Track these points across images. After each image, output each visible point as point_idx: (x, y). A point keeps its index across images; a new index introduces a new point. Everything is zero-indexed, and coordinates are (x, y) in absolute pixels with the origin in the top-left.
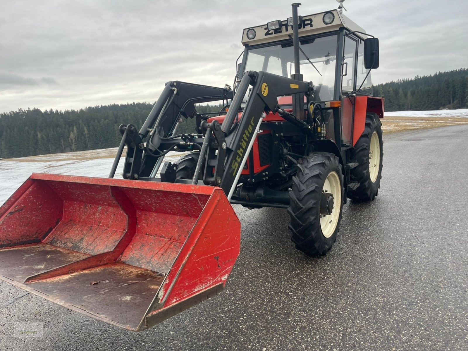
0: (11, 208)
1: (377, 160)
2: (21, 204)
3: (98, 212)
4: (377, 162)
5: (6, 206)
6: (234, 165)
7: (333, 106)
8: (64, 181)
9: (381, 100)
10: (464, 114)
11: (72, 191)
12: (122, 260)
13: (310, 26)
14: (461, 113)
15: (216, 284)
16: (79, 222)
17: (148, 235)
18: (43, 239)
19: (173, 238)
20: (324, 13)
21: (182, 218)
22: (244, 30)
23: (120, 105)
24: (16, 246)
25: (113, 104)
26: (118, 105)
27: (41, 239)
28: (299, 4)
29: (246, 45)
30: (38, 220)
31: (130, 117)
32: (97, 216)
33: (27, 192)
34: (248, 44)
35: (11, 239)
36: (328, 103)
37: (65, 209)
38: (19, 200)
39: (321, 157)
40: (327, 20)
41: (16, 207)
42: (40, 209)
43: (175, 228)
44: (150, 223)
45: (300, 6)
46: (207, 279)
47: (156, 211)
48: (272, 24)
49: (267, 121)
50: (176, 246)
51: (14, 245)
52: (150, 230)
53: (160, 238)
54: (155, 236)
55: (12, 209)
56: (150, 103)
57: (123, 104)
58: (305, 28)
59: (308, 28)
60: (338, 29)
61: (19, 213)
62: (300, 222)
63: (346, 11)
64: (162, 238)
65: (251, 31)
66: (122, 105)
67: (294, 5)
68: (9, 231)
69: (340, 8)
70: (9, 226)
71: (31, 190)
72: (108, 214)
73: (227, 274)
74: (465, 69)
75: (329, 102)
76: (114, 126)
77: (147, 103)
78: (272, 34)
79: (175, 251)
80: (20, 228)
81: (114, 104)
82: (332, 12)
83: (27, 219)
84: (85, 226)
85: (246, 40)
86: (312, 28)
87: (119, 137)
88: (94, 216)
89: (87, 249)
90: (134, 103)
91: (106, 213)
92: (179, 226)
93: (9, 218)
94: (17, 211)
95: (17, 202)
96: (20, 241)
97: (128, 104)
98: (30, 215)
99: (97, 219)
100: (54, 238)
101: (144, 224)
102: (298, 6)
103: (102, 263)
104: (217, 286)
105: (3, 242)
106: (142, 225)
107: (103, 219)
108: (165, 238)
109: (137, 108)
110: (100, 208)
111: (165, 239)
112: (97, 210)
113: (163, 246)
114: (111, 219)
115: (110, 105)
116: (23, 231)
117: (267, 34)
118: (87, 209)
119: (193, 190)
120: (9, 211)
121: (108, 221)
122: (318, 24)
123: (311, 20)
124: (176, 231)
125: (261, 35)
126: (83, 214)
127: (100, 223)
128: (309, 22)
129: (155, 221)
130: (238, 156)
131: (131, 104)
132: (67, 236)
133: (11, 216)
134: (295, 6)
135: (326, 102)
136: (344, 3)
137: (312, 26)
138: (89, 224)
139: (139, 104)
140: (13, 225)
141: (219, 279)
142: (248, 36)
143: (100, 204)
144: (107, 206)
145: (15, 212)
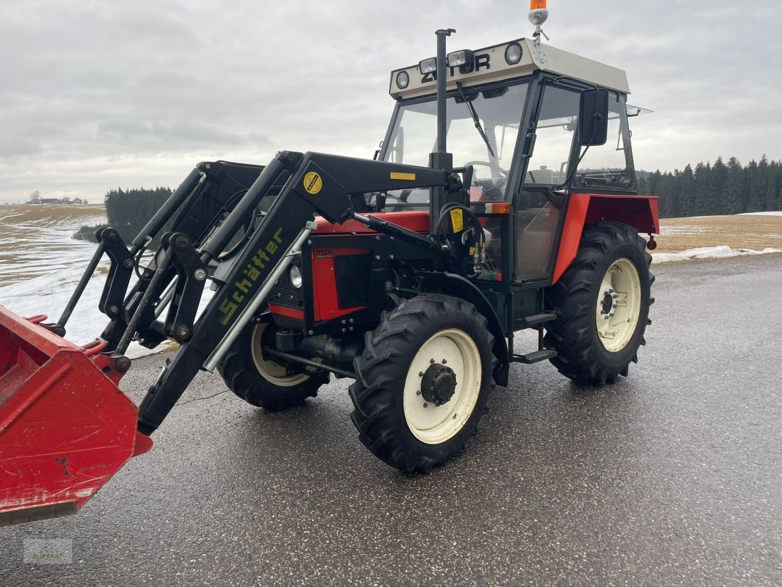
1: (635, 310)
4: (633, 315)
6: (225, 306)
7: (496, 211)
9: (647, 200)
13: (486, 67)
15: (57, 501)
20: (507, 45)
22: (393, 72)
28: (449, 32)
29: (397, 97)
34: (401, 97)
36: (488, 206)
39: (423, 302)
40: (513, 58)
45: (452, 33)
46: (33, 490)
48: (426, 63)
49: (357, 233)
58: (478, 70)
59: (483, 70)
60: (531, 73)
62: (362, 412)
63: (548, 40)
65: (401, 73)
67: (440, 32)
69: (535, 35)
73: (92, 488)
75: (491, 204)
78: (431, 80)
82: (519, 42)
85: (396, 90)
86: (489, 71)
102: (449, 35)
104: (58, 504)
117: (424, 80)
122: (498, 63)
123: (487, 56)
125: (416, 81)
128: (484, 60)
130: (237, 293)
134: (442, 36)
135: (486, 204)
136: (542, 27)
137: (488, 67)
141: (68, 494)
142: (398, 83)
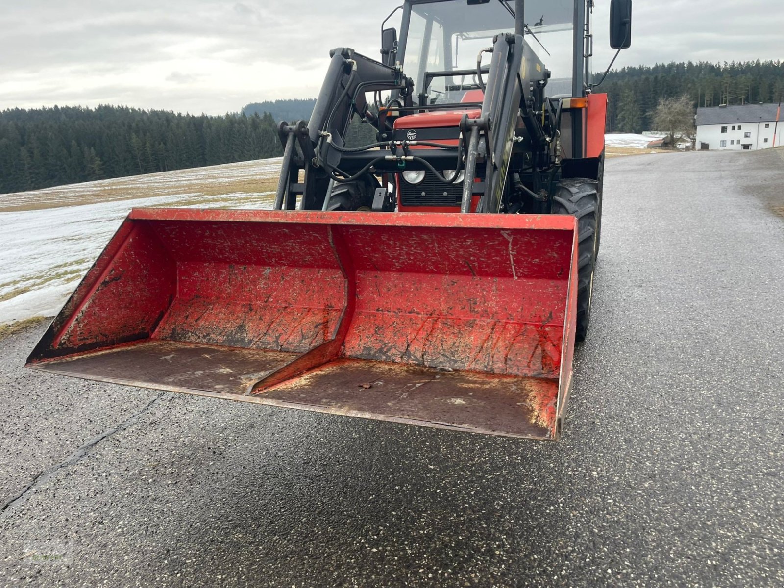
0: (104, 274)
2: (118, 266)
3: (263, 279)
5: (96, 270)
7: (574, 106)
8: (221, 220)
10: (615, 141)
11: (210, 241)
12: (348, 354)
14: (611, 140)
16: (217, 298)
17: (382, 310)
18: (152, 333)
19: (437, 312)
21: (455, 278)
23: (27, 110)
24: (114, 345)
25: (14, 108)
26: (23, 111)
27: (150, 332)
30: (144, 296)
31: (51, 134)
32: (262, 286)
33: (126, 245)
35: (107, 332)
36: (566, 101)
37: (180, 278)
38: (116, 259)
41: (112, 271)
42: (146, 276)
43: (440, 297)
44: (384, 290)
47: (401, 270)
50: (447, 324)
51: (111, 344)
52: (387, 303)
53: (408, 314)
54: (397, 311)
55: (105, 277)
56: (90, 108)
57: (34, 108)
61: (116, 284)
64: (412, 314)
66: (33, 112)
68: (103, 318)
70: (102, 308)
71: (131, 240)
72: (286, 281)
74: (618, 71)
75: (569, 99)
76: (19, 150)
77: (84, 107)
79: (449, 333)
80: (119, 312)
81: (17, 108)
83: (129, 295)
84: (236, 305)
87: (31, 171)
88: (255, 285)
89: (261, 342)
90: (56, 107)
91: (283, 278)
92: (449, 291)
93: (102, 292)
94: (113, 280)
95: (112, 262)
96: (121, 335)
97: (44, 109)
98: (132, 287)
99: (262, 291)
100: (174, 330)
101: (373, 292)
103: (325, 360)
105: (96, 338)
106: (368, 294)
107: (275, 290)
108: (418, 313)
109: (63, 117)
110: (267, 271)
111: (420, 316)
112: (260, 275)
113: (420, 326)
114: (294, 290)
115: (8, 109)
116: (124, 317)
118: (236, 274)
119: (529, 223)
120: (101, 280)
121: (289, 293)
124: (443, 301)
126: (227, 285)
127: (269, 297)
129: (396, 287)
130: (501, 179)
131: (52, 109)
132: (202, 323)
133: (105, 289)
135: (562, 100)
138: (243, 300)
139: (66, 110)
140: (109, 306)
143: (269, 264)
144: (284, 268)
145: (111, 281)
